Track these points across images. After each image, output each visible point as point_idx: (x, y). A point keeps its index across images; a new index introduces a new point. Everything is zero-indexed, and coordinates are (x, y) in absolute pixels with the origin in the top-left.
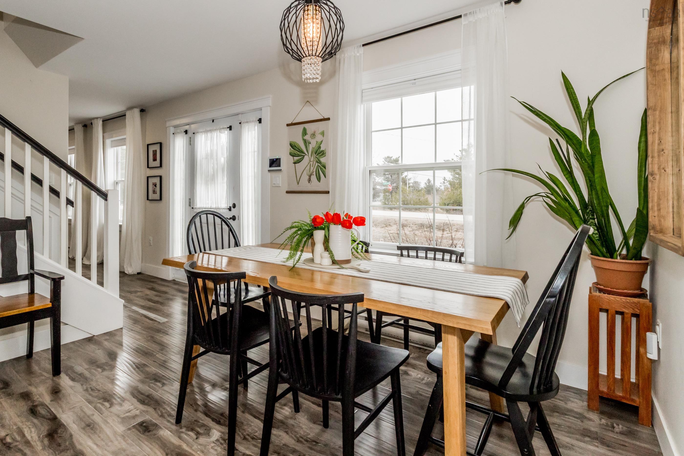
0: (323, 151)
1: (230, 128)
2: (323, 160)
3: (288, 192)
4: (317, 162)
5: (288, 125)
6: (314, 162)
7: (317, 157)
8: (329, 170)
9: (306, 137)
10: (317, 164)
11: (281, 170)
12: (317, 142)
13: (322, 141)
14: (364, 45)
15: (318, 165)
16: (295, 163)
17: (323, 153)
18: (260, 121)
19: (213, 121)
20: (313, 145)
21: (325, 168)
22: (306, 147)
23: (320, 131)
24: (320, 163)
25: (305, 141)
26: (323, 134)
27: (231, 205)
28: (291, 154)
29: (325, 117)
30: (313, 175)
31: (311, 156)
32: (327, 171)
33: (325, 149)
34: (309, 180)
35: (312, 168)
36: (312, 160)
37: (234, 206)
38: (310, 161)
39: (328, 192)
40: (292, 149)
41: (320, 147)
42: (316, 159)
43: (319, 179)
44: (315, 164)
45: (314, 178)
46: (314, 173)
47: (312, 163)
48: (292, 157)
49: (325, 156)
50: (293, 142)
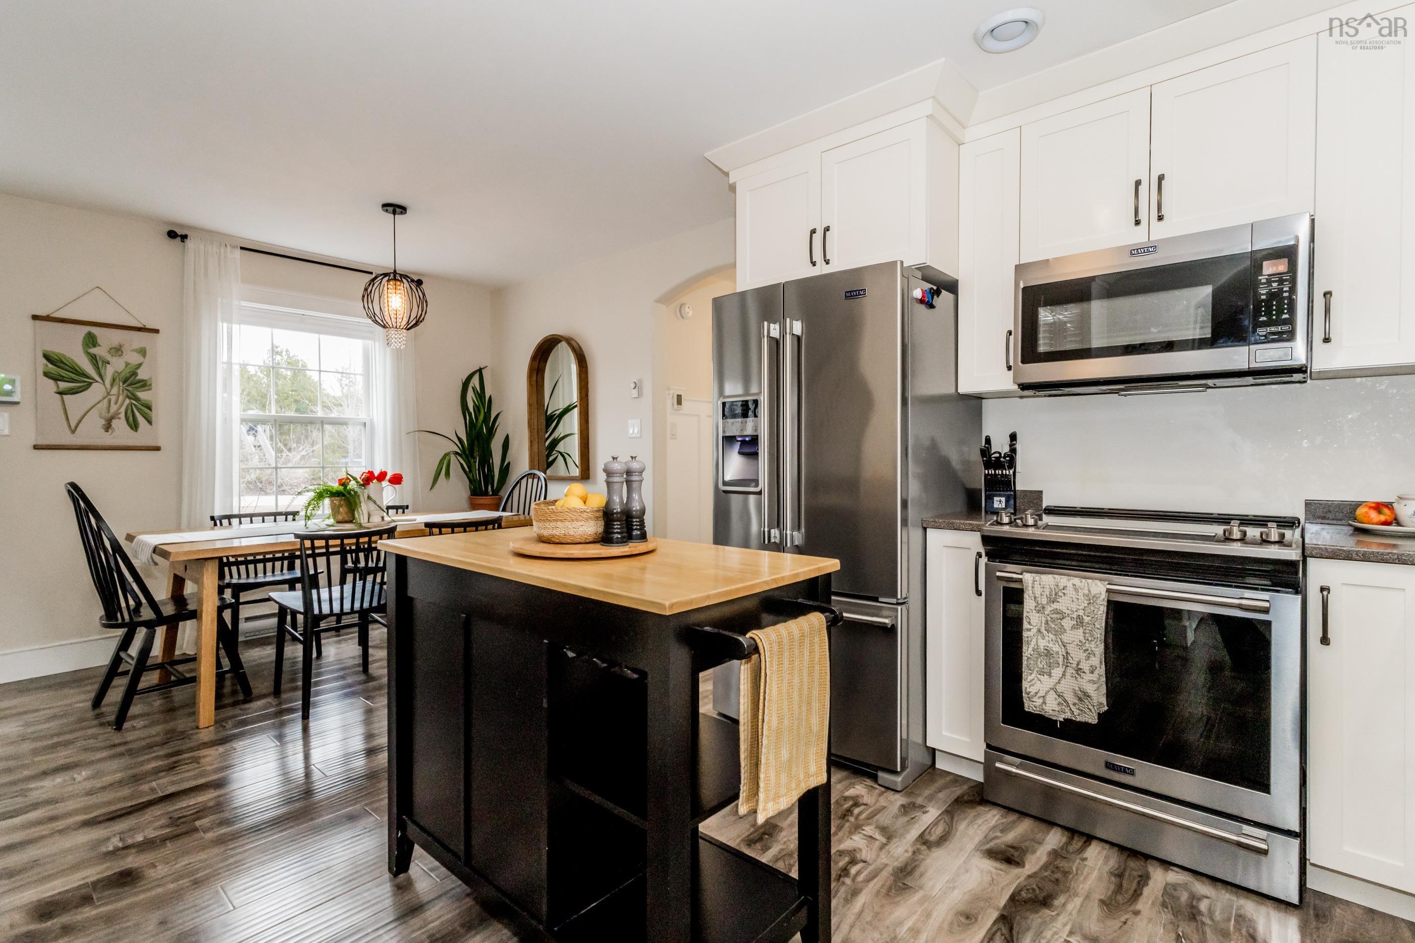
0: (143, 381)
2: (142, 395)
3: (38, 447)
4: (130, 398)
5: (36, 318)
6: (121, 398)
7: (129, 388)
8: (161, 413)
9: (93, 351)
10: (127, 401)
11: (18, 404)
12: (127, 364)
13: (140, 365)
14: (242, 248)
15: (132, 404)
16: (61, 393)
17: (144, 385)
20: (116, 365)
21: (150, 408)
22: (97, 368)
23: (136, 345)
24: (137, 399)
25: (94, 359)
26: (143, 352)
28: (47, 375)
29: (148, 326)
30: (120, 418)
31: (112, 386)
32: (153, 415)
33: (151, 379)
34: (108, 427)
35: (114, 408)
36: (115, 391)
38: (108, 394)
39: (158, 449)
40: (50, 366)
41: (134, 374)
42: (125, 392)
43: (134, 426)
44: (124, 401)
45: (120, 424)
46: (122, 415)
47: (113, 399)
48: (51, 382)
49: (150, 389)
50: (52, 352)
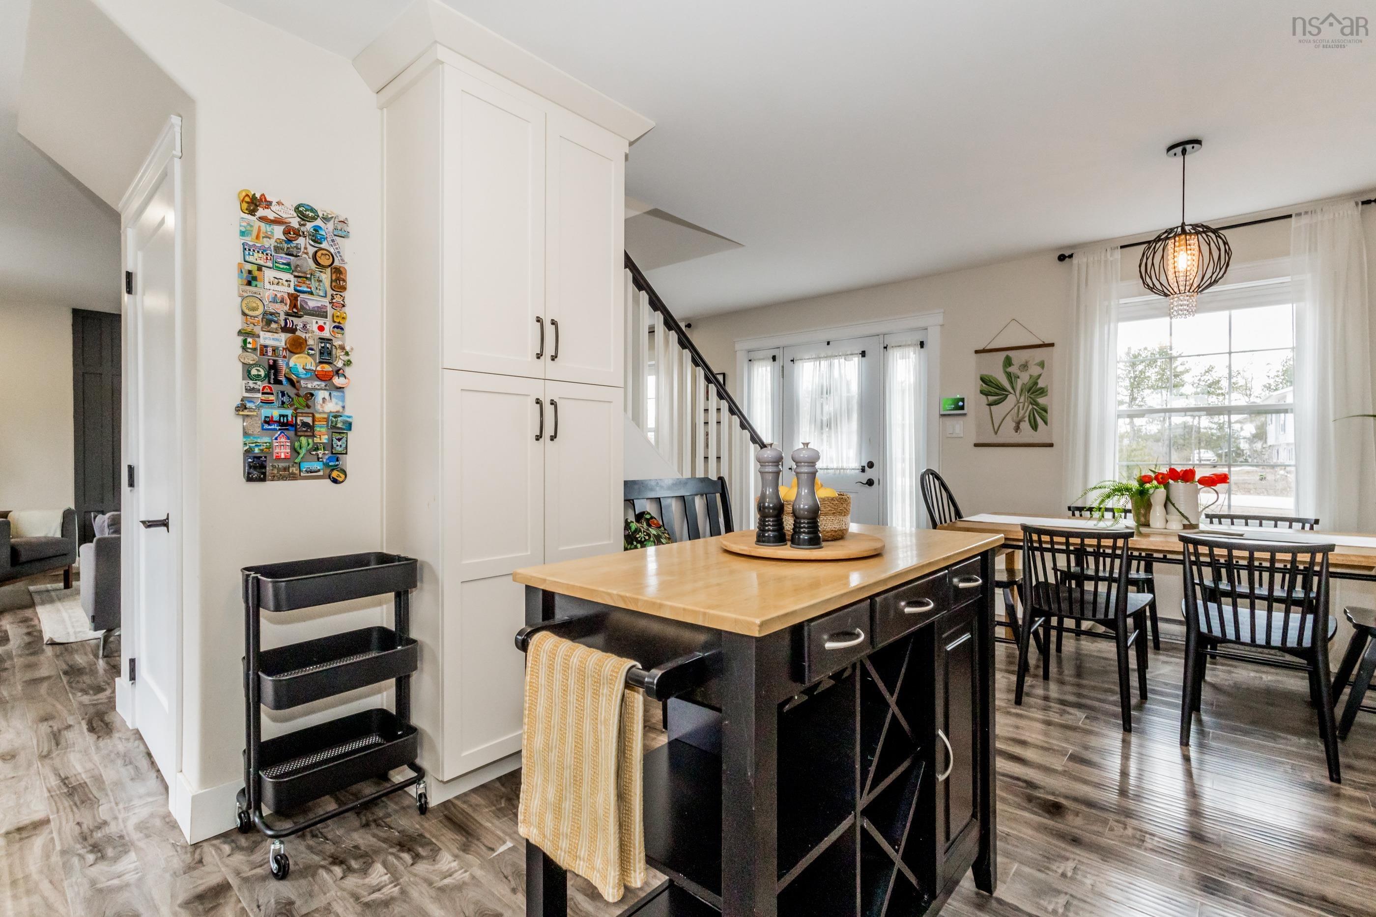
0: (1042, 388)
1: (863, 354)
2: (1041, 401)
3: (976, 445)
4: (1032, 404)
5: (977, 352)
6: (1026, 404)
7: (1032, 396)
8: (1054, 415)
9: (1010, 369)
10: (1030, 407)
11: (965, 414)
12: (1031, 376)
13: (1040, 375)
14: (1122, 247)
15: (1033, 408)
16: (990, 405)
17: (1042, 392)
18: (922, 344)
19: (828, 343)
20: (1024, 378)
21: (1046, 411)
22: (1011, 383)
23: (1038, 360)
24: (1037, 404)
25: (1009, 376)
26: (1042, 364)
27: (865, 464)
28: (982, 392)
29: (1046, 342)
30: (1025, 421)
31: (1020, 395)
32: (1049, 417)
33: (1047, 386)
34: (1017, 428)
35: (1022, 412)
36: (1022, 400)
37: (871, 465)
38: (1018, 402)
39: (1051, 445)
40: (984, 385)
41: (1036, 383)
42: (1029, 399)
43: (1035, 427)
44: (1028, 407)
45: (1025, 426)
46: (1027, 419)
47: (1021, 405)
48: (984, 397)
49: (1046, 395)
50: (986, 375)
